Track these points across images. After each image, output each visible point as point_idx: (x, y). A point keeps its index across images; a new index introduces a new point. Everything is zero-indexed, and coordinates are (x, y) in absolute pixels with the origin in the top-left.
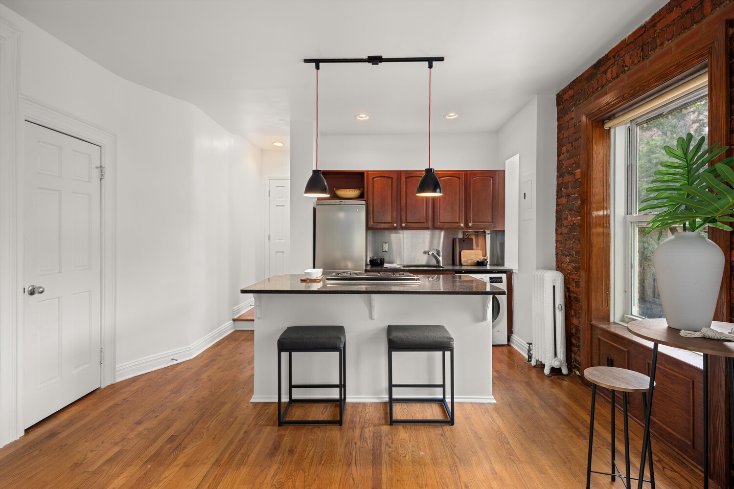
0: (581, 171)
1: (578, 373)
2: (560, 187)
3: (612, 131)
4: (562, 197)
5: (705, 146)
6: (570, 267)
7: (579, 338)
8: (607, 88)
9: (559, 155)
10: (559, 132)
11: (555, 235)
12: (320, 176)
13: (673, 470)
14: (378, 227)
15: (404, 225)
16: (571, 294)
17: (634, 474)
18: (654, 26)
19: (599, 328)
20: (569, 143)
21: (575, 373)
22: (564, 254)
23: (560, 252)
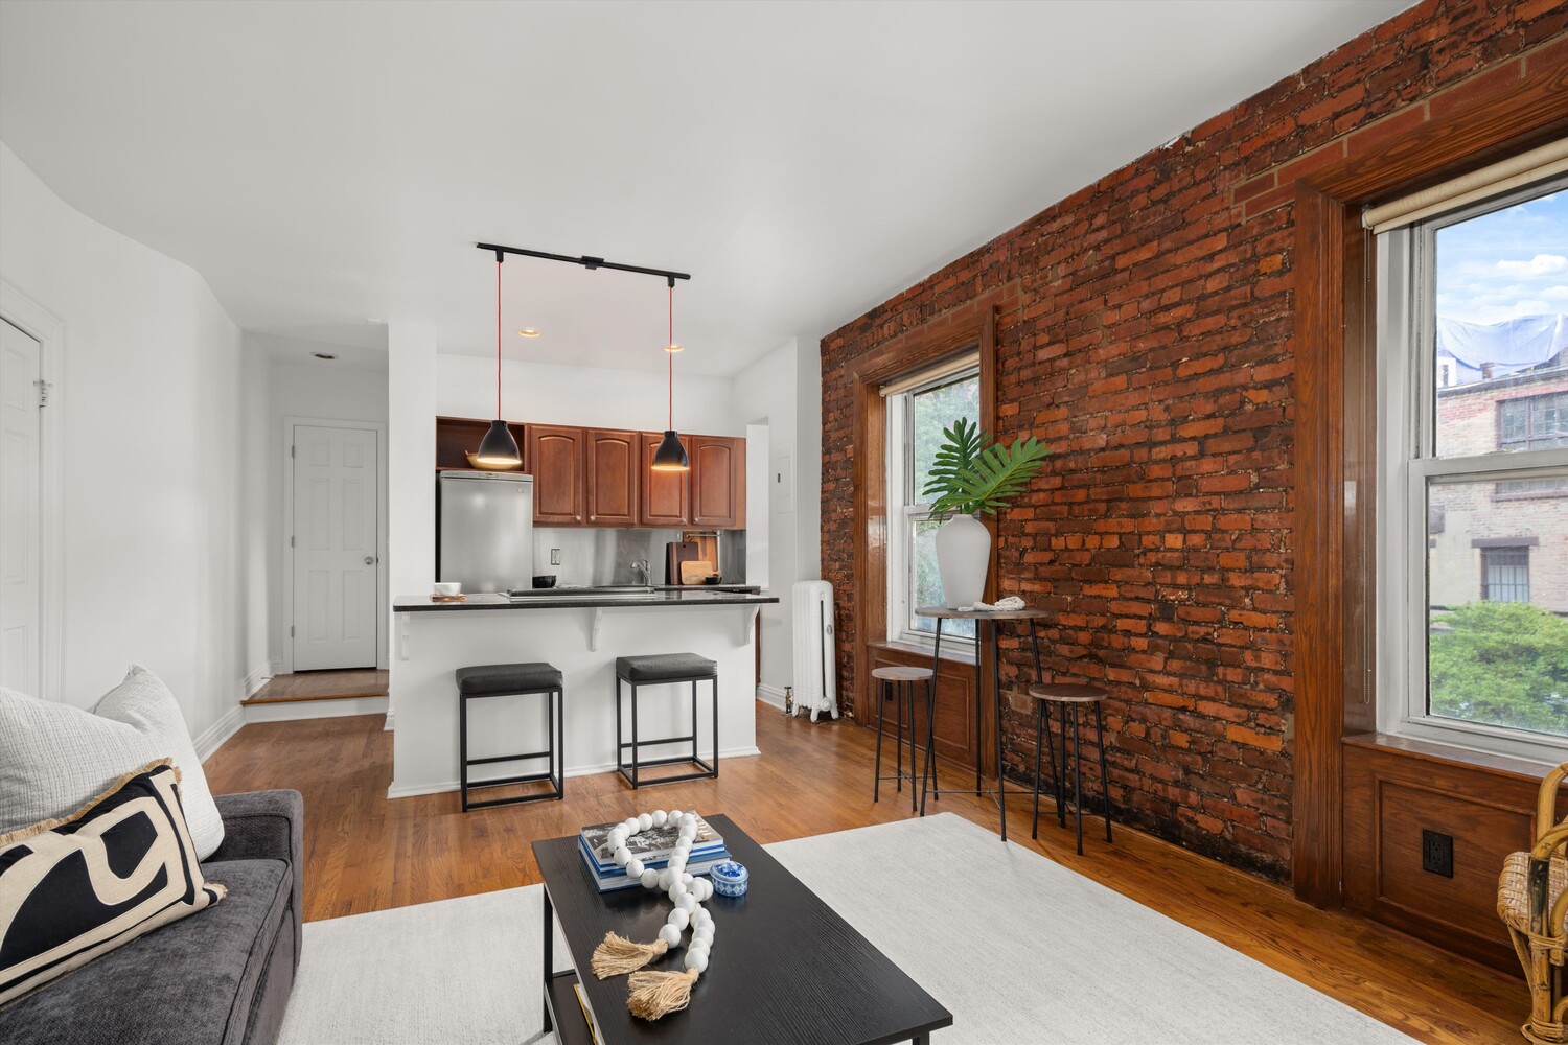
0: (854, 448)
1: (850, 714)
2: (826, 467)
3: (888, 399)
4: (829, 480)
5: (977, 432)
6: (840, 576)
7: (852, 669)
8: (883, 346)
9: (824, 424)
10: (824, 393)
11: (820, 533)
12: (504, 430)
13: (951, 776)
14: (549, 520)
15: (593, 518)
16: (842, 612)
17: (919, 787)
18: (932, 287)
19: (876, 648)
20: (838, 409)
21: (847, 715)
22: (832, 559)
23: (826, 556)
